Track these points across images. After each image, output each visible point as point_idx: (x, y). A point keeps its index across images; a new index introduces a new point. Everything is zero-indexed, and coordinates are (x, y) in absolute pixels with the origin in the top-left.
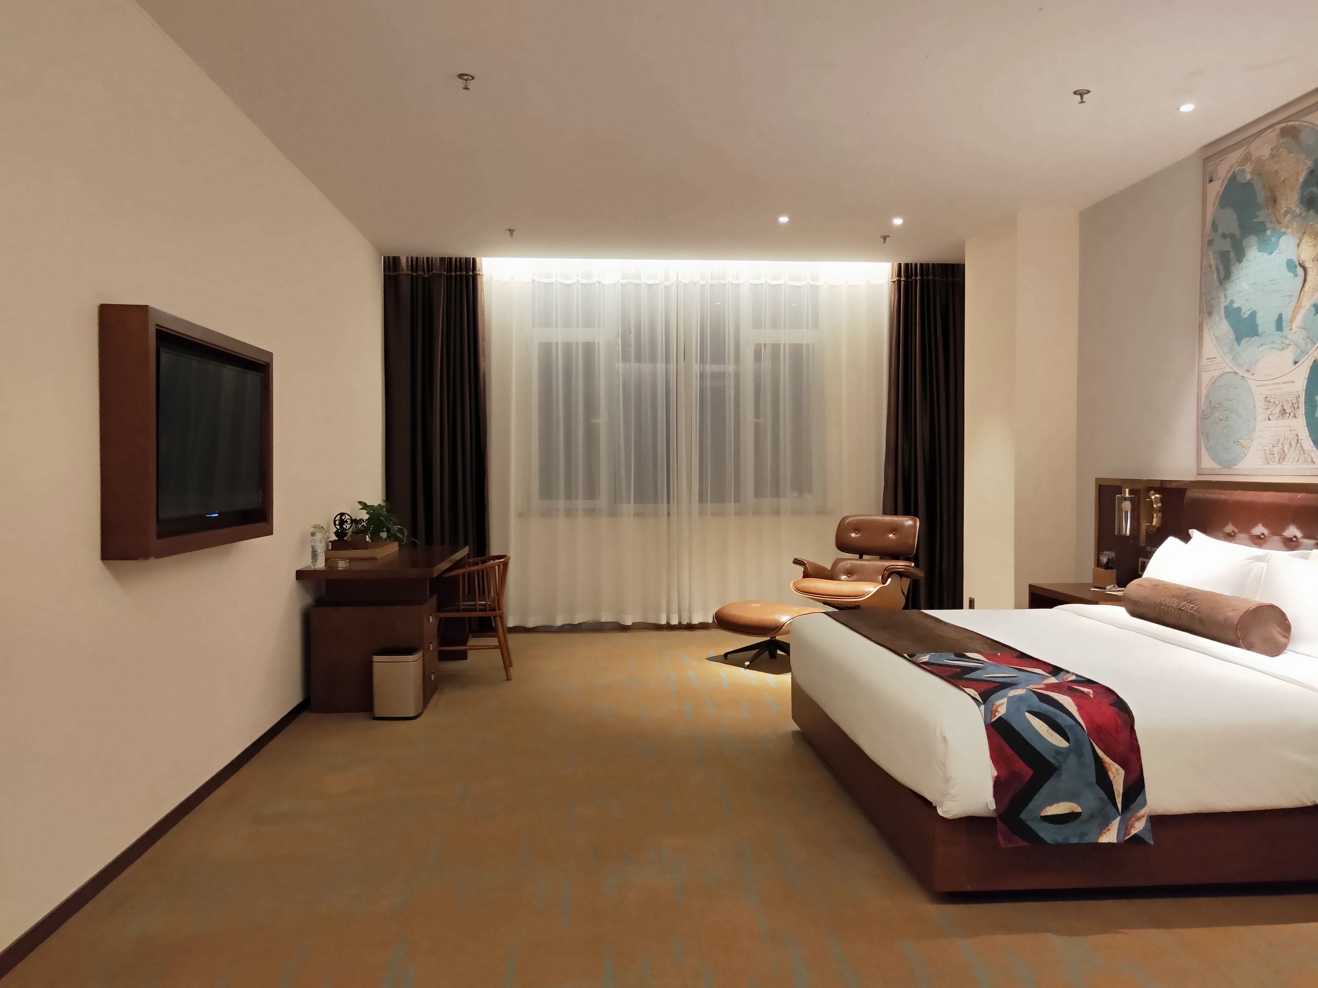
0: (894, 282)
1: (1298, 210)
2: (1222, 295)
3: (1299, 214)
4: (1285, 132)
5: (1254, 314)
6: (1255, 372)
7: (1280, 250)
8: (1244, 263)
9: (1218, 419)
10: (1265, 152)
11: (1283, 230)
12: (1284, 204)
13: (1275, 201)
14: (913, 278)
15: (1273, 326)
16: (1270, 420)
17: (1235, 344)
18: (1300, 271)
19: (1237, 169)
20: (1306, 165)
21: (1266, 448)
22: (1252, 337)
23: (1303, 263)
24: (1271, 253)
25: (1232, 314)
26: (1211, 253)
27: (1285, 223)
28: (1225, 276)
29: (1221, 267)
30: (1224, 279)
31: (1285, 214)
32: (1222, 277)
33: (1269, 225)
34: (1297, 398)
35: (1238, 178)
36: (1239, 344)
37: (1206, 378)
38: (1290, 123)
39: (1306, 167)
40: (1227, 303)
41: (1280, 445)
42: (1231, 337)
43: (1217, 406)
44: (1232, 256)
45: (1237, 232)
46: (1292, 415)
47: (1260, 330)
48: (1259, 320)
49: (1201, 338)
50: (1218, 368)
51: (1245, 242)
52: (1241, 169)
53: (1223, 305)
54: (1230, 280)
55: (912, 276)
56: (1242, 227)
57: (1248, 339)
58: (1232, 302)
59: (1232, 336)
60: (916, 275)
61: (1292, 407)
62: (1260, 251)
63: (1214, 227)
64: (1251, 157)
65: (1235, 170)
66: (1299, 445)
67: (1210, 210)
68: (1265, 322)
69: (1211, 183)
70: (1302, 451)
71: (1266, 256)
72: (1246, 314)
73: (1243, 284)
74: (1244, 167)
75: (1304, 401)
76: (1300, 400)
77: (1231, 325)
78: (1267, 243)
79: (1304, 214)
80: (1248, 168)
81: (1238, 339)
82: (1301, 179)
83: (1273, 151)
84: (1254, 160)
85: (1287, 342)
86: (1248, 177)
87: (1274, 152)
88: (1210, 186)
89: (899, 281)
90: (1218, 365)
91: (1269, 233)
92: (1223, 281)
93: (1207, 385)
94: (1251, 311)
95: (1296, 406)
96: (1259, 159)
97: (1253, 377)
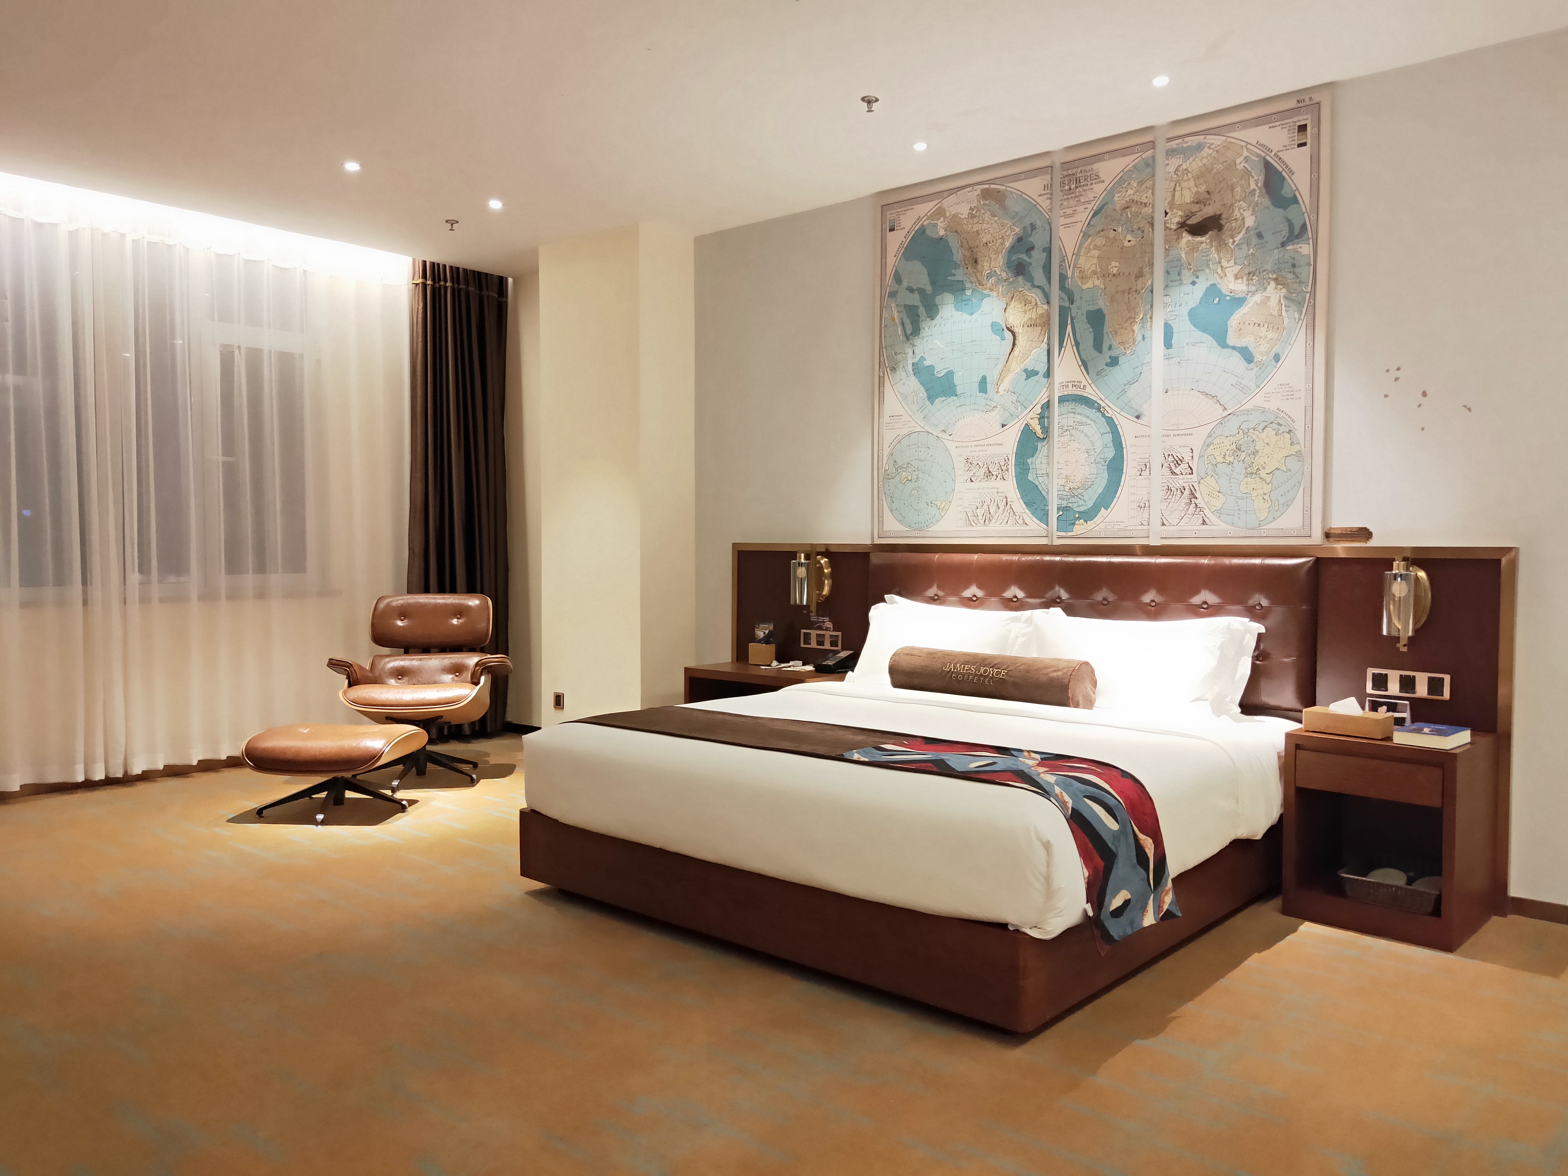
0: (417, 284)
1: (1004, 275)
2: (909, 351)
3: (1005, 278)
4: (986, 194)
5: (950, 374)
6: (954, 433)
7: (983, 311)
8: (938, 320)
9: (906, 479)
10: (964, 211)
11: (987, 292)
12: (986, 267)
13: (976, 262)
14: (442, 283)
15: (976, 387)
16: (972, 481)
17: (928, 403)
18: (1008, 336)
19: (927, 222)
20: (1014, 232)
21: (967, 510)
22: (949, 397)
23: (1011, 327)
24: (972, 314)
25: (921, 371)
26: (893, 305)
27: (989, 285)
28: (913, 331)
29: (907, 322)
30: (911, 334)
31: (989, 276)
32: (909, 332)
33: (968, 285)
34: (1005, 460)
35: (928, 232)
36: (932, 404)
37: (888, 437)
38: (992, 186)
39: (1013, 233)
40: (916, 360)
41: (985, 507)
42: (921, 395)
43: (905, 466)
44: (922, 311)
45: (928, 288)
46: (999, 476)
47: (959, 390)
48: (958, 379)
49: (881, 394)
50: (904, 426)
51: (938, 299)
52: (932, 224)
53: (910, 362)
54: (920, 336)
55: (439, 280)
56: (933, 283)
57: (944, 398)
58: (923, 359)
59: (923, 394)
60: (446, 281)
61: (1000, 469)
62: (957, 310)
63: (898, 278)
64: (945, 213)
65: (925, 223)
66: (1008, 506)
67: (891, 260)
68: (966, 381)
69: (892, 232)
70: (1012, 513)
71: (965, 316)
72: (941, 373)
73: (937, 341)
74: (936, 222)
75: (1014, 463)
76: (1010, 463)
77: (922, 383)
78: (966, 303)
79: (1011, 279)
80: (941, 224)
81: (931, 398)
82: (1007, 244)
83: (973, 211)
84: (948, 217)
85: (994, 404)
86: (942, 232)
87: (974, 213)
88: (890, 235)
89: (425, 285)
90: (904, 423)
91: (968, 293)
92: (910, 337)
93: (891, 443)
94: (948, 370)
95: (1004, 468)
96: (955, 216)
97: (951, 438)
